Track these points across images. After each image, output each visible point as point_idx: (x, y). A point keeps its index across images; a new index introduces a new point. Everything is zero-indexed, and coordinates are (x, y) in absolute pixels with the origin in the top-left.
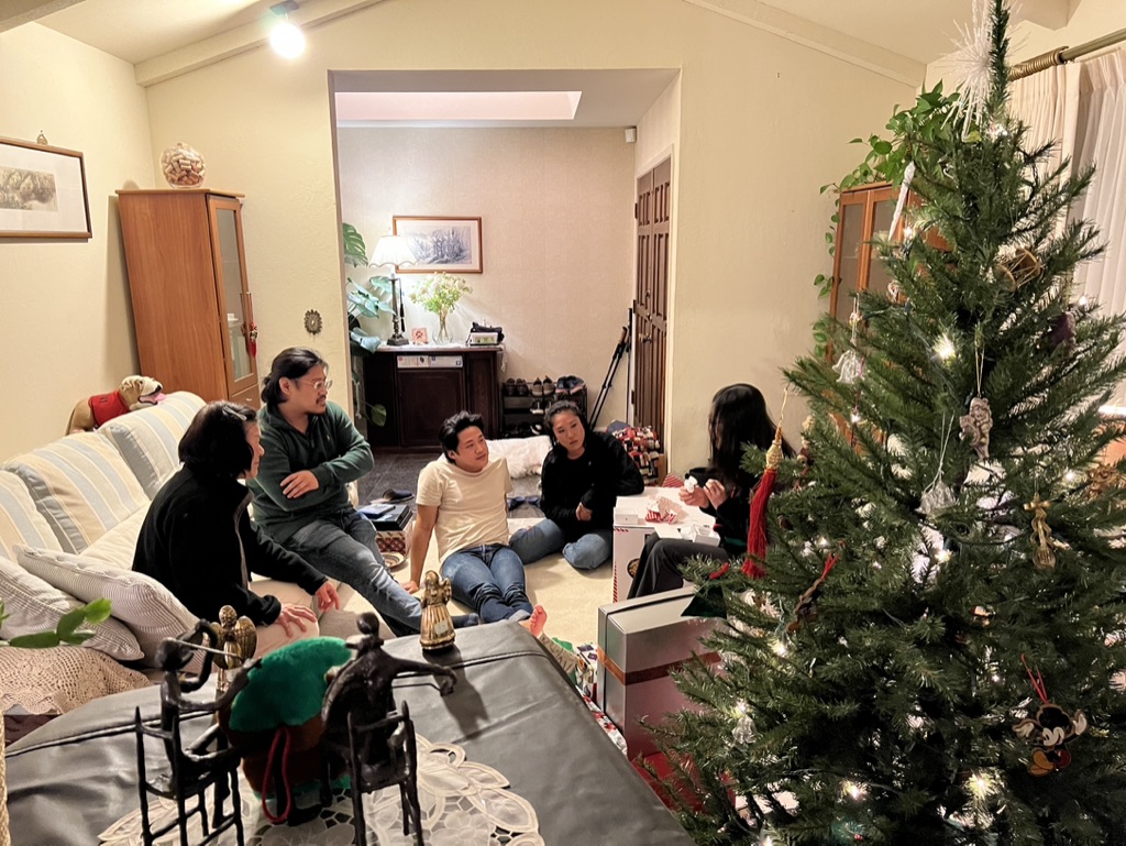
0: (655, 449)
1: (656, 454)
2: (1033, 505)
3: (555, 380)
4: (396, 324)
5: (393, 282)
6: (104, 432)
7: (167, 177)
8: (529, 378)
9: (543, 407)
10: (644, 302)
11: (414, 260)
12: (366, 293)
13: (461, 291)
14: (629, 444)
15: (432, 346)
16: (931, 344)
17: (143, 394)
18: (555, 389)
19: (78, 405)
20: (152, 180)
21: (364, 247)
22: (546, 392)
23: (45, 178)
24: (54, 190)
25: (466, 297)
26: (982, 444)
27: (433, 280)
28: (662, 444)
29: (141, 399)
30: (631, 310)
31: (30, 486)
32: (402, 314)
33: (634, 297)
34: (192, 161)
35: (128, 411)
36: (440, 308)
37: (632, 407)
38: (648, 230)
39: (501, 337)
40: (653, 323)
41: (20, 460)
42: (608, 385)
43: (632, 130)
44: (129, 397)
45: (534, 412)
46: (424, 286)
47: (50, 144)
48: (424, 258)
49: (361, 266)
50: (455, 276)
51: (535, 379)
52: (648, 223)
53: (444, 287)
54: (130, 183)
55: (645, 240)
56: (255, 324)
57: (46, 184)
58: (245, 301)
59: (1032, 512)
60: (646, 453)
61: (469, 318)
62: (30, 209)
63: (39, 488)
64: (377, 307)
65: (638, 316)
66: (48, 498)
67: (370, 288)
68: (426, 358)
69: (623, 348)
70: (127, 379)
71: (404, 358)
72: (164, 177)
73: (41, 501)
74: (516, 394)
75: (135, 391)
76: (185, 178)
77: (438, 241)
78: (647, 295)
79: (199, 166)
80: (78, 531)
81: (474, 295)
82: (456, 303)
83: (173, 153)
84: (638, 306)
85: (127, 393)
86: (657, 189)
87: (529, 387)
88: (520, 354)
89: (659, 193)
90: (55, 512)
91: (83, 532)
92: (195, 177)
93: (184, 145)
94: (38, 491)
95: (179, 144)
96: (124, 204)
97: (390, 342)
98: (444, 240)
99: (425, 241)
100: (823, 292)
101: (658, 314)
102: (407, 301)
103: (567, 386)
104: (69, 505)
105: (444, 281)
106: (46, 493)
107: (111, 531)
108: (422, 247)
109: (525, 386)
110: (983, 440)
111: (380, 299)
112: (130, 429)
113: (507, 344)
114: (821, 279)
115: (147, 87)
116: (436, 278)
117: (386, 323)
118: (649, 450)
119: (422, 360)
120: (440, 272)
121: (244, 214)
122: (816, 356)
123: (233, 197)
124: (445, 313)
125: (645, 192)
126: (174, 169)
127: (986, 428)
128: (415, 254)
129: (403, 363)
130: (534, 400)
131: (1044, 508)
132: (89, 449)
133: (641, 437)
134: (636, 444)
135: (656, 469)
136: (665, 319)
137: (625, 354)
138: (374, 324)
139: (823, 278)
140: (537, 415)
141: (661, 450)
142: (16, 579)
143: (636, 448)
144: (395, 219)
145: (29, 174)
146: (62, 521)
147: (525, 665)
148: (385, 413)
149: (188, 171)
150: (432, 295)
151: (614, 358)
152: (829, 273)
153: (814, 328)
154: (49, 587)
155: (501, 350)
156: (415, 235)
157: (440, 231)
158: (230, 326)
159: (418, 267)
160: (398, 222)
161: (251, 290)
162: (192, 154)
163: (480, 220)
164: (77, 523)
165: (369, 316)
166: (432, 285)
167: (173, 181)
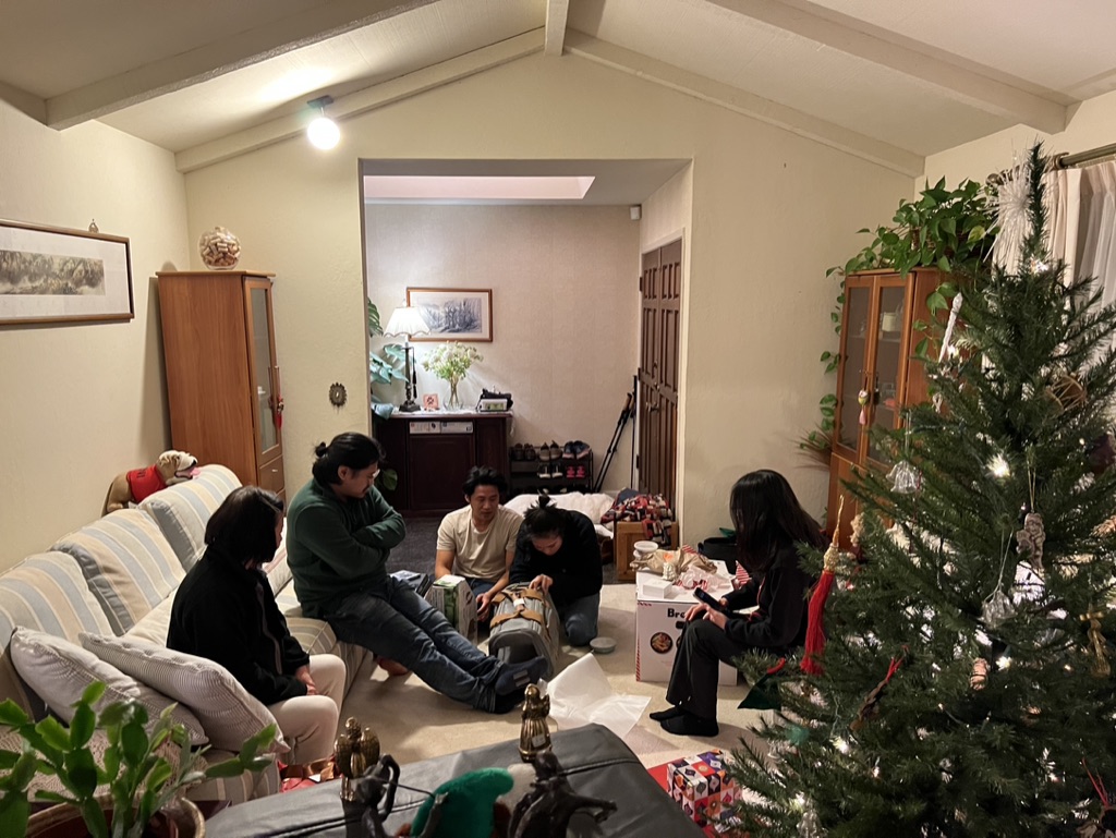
0: (668, 518)
1: (668, 523)
2: (1088, 616)
3: (561, 444)
4: (408, 391)
5: (407, 350)
6: (145, 508)
7: (204, 259)
8: (536, 441)
9: (551, 471)
10: (650, 371)
11: (427, 330)
12: (380, 361)
13: (472, 360)
14: (642, 512)
15: (443, 412)
16: (985, 464)
17: (179, 469)
18: (562, 453)
19: (117, 478)
20: (189, 262)
21: (378, 317)
22: (554, 456)
23: (95, 264)
24: (102, 274)
25: (477, 365)
26: (1037, 557)
27: (445, 349)
28: (674, 512)
29: (178, 474)
30: (635, 377)
31: (82, 565)
32: (415, 382)
33: (639, 365)
34: (229, 244)
35: (166, 486)
36: (451, 375)
37: (636, 472)
38: (653, 304)
39: (510, 403)
40: (661, 392)
41: (71, 539)
42: (613, 450)
43: (637, 209)
44: (166, 472)
45: (542, 476)
46: (437, 355)
47: (100, 232)
48: (435, 327)
49: (377, 336)
50: (467, 345)
51: (542, 444)
52: (655, 297)
53: (456, 356)
54: (168, 265)
55: (651, 314)
56: (281, 397)
57: (96, 269)
58: (273, 373)
59: (1087, 622)
60: (659, 521)
61: (479, 384)
62: (81, 294)
63: (90, 567)
64: (390, 375)
65: (642, 384)
66: (98, 577)
67: (383, 355)
68: (437, 424)
69: (627, 414)
70: (165, 454)
71: (416, 424)
72: (201, 259)
73: (91, 580)
74: (524, 459)
75: (172, 465)
76: (222, 260)
77: (450, 311)
78: (655, 366)
79: (235, 248)
80: (125, 609)
81: (485, 362)
82: (467, 371)
83: (211, 237)
84: (644, 374)
85: (165, 468)
86: (665, 267)
87: (537, 451)
88: (527, 419)
89: (667, 271)
90: (104, 590)
91: (129, 610)
92: (231, 258)
93: (222, 229)
94: (89, 571)
95: (217, 228)
96: (163, 285)
97: (403, 408)
98: (455, 310)
99: (437, 312)
100: (829, 369)
101: (666, 385)
102: (419, 368)
103: (574, 452)
104: (118, 583)
105: (455, 350)
106: (96, 572)
107: (156, 609)
108: (434, 317)
109: (533, 451)
110: (1038, 553)
111: (394, 366)
112: (170, 504)
113: (515, 410)
114: (826, 356)
115: (186, 173)
116: (447, 345)
117: (398, 389)
118: (662, 518)
119: (434, 426)
120: (452, 340)
121: (275, 293)
122: (823, 429)
123: (264, 277)
124: (457, 380)
125: (652, 267)
126: (212, 252)
127: (1040, 542)
128: (428, 324)
129: (414, 429)
130: (541, 464)
131: (1099, 619)
132: (133, 526)
133: (654, 506)
134: (650, 512)
135: (669, 537)
136: (675, 390)
137: (630, 421)
138: (386, 391)
139: (829, 355)
140: (545, 479)
141: (673, 518)
142: (93, 668)
143: (649, 516)
144: (409, 290)
145: (82, 261)
146: (111, 599)
147: (624, 772)
148: (396, 477)
149: (225, 253)
150: (444, 363)
151: (619, 423)
152: (835, 349)
153: (821, 402)
154: (120, 674)
155: (510, 416)
156: (427, 305)
157: (452, 302)
158: (260, 399)
159: (430, 336)
160: (412, 294)
161: (279, 364)
162: (227, 237)
163: (490, 292)
164: (125, 602)
165: (382, 383)
166: (445, 354)
167: (210, 262)
